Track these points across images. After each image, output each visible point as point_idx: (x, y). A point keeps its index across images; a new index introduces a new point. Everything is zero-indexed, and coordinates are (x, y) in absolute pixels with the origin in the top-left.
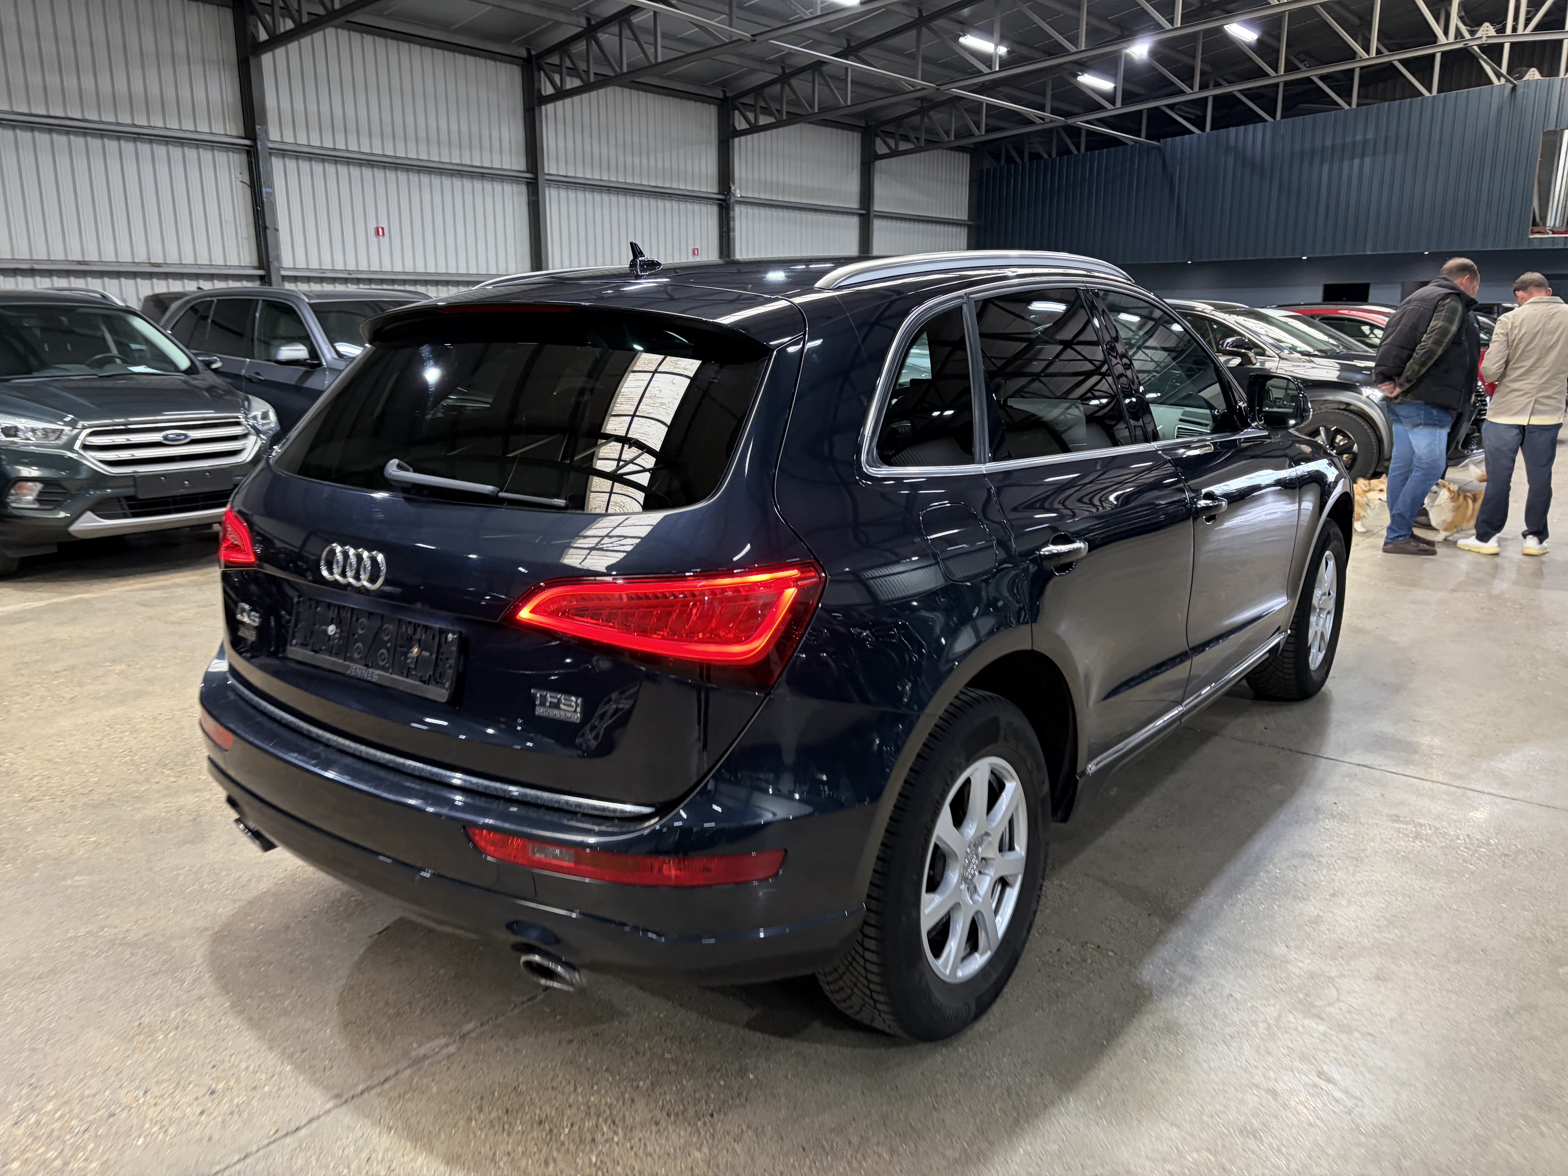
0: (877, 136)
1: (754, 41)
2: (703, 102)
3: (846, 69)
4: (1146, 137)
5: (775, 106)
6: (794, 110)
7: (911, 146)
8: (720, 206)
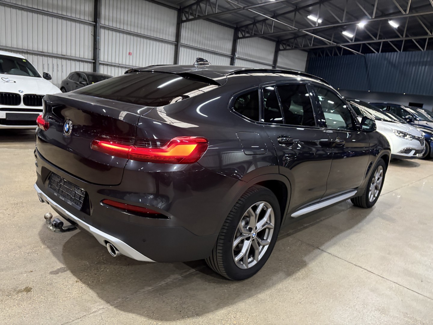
0: (281, 44)
1: (244, 9)
2: (230, 28)
3: (273, 22)
4: (361, 53)
5: (250, 32)
6: (256, 33)
7: (290, 48)
8: (231, 59)
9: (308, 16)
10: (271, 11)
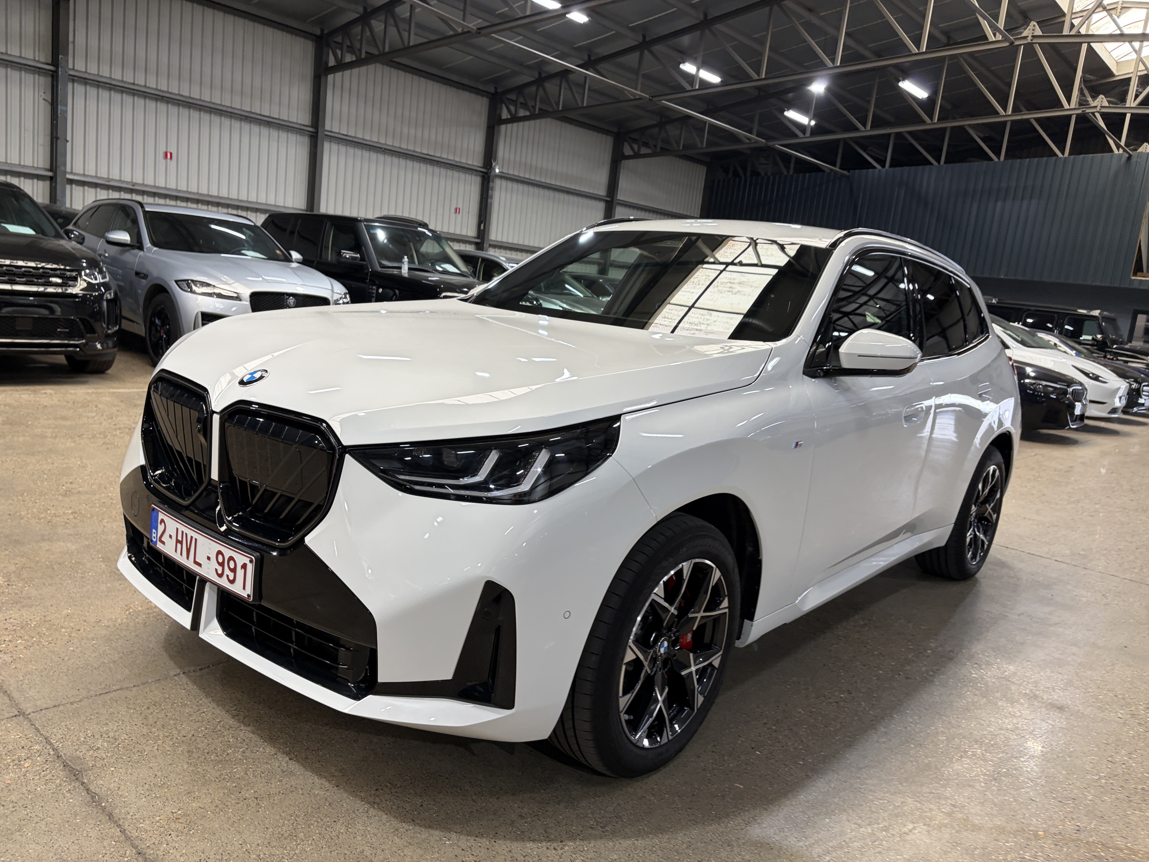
1: (480, 33)
2: (477, 94)
3: (586, 78)
4: (840, 168)
5: (531, 103)
6: (544, 107)
7: (650, 151)
8: (484, 177)
9: (680, 63)
10: (579, 49)
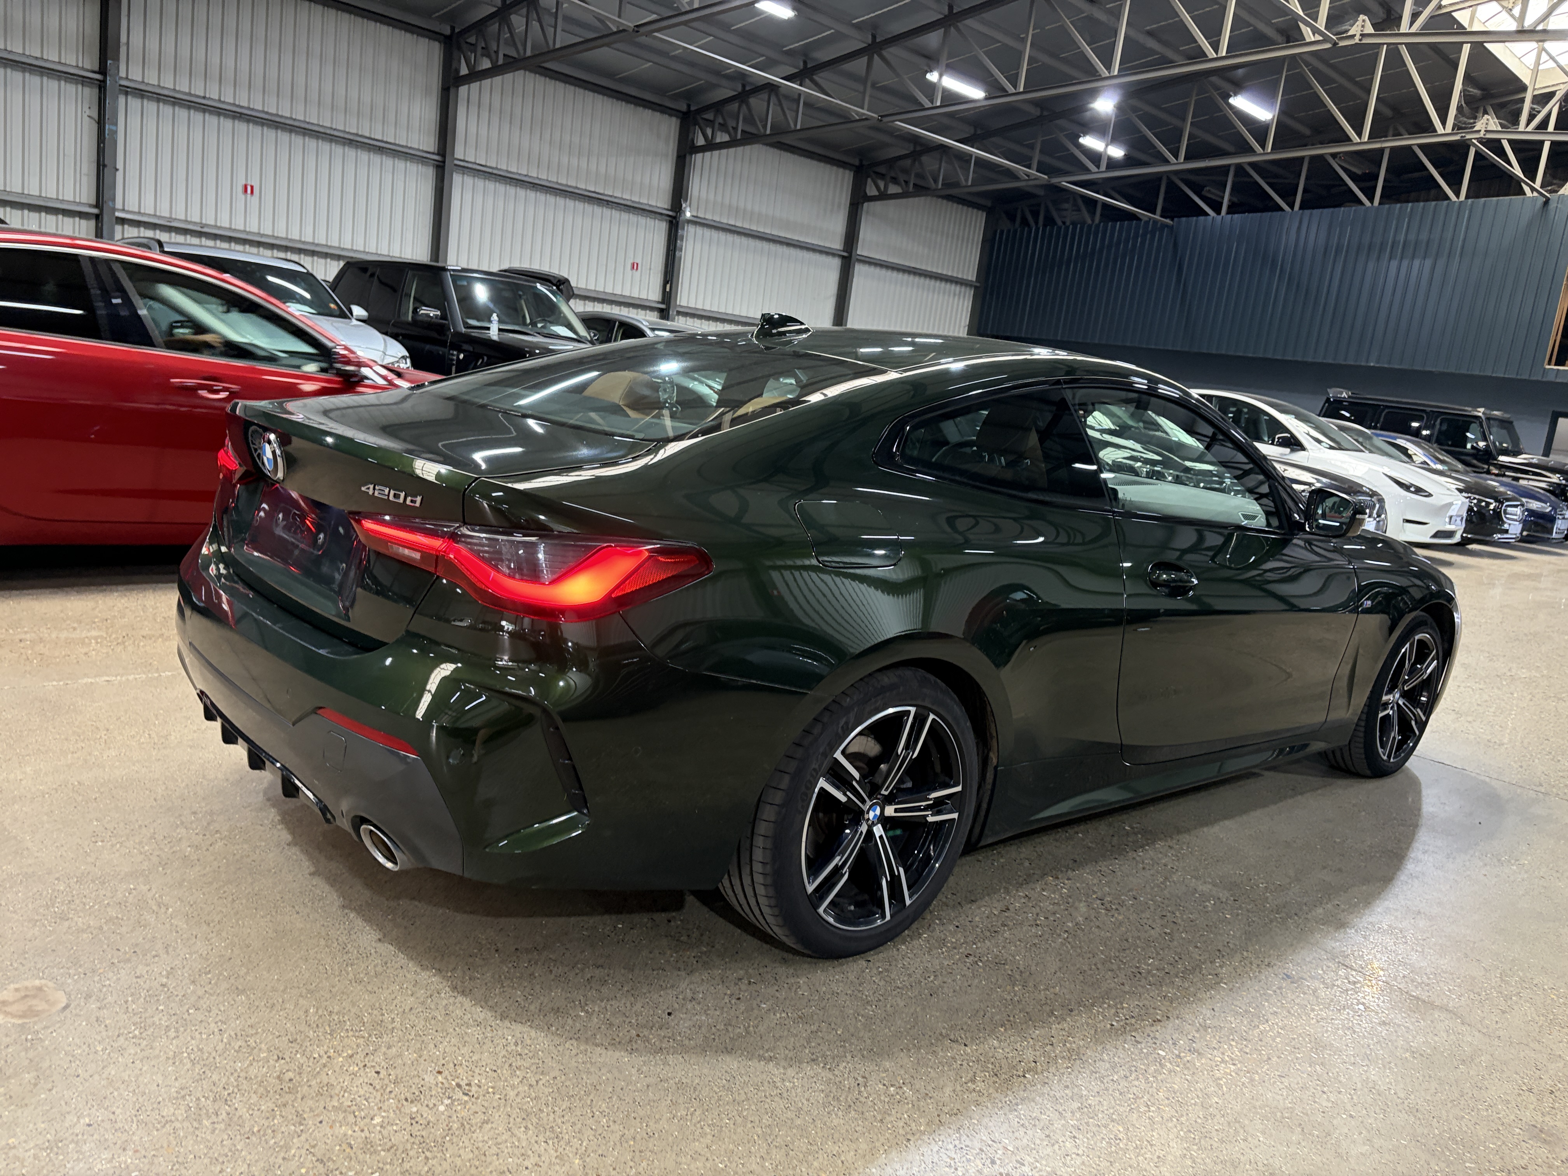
0: (868, 177)
1: (637, 32)
2: (662, 112)
4: (1162, 216)
5: (732, 124)
6: (748, 129)
7: (899, 190)
8: (671, 222)
9: (927, 72)
